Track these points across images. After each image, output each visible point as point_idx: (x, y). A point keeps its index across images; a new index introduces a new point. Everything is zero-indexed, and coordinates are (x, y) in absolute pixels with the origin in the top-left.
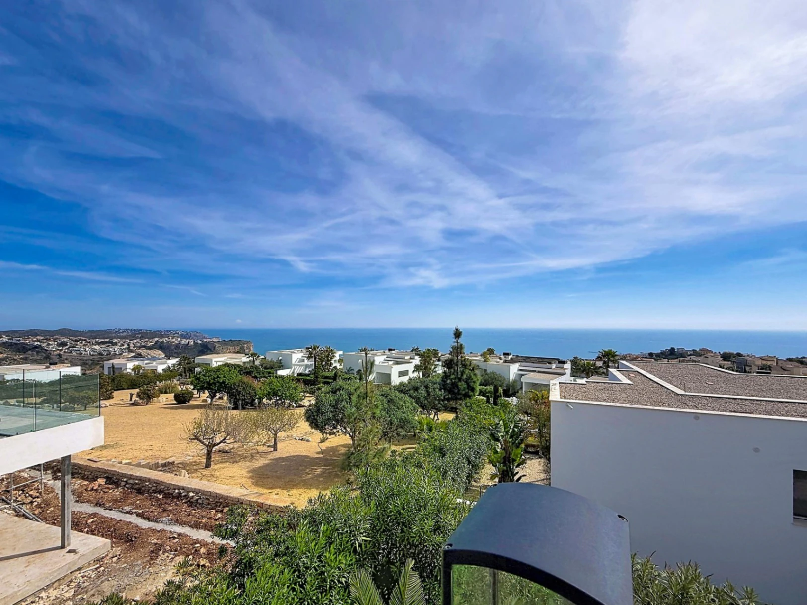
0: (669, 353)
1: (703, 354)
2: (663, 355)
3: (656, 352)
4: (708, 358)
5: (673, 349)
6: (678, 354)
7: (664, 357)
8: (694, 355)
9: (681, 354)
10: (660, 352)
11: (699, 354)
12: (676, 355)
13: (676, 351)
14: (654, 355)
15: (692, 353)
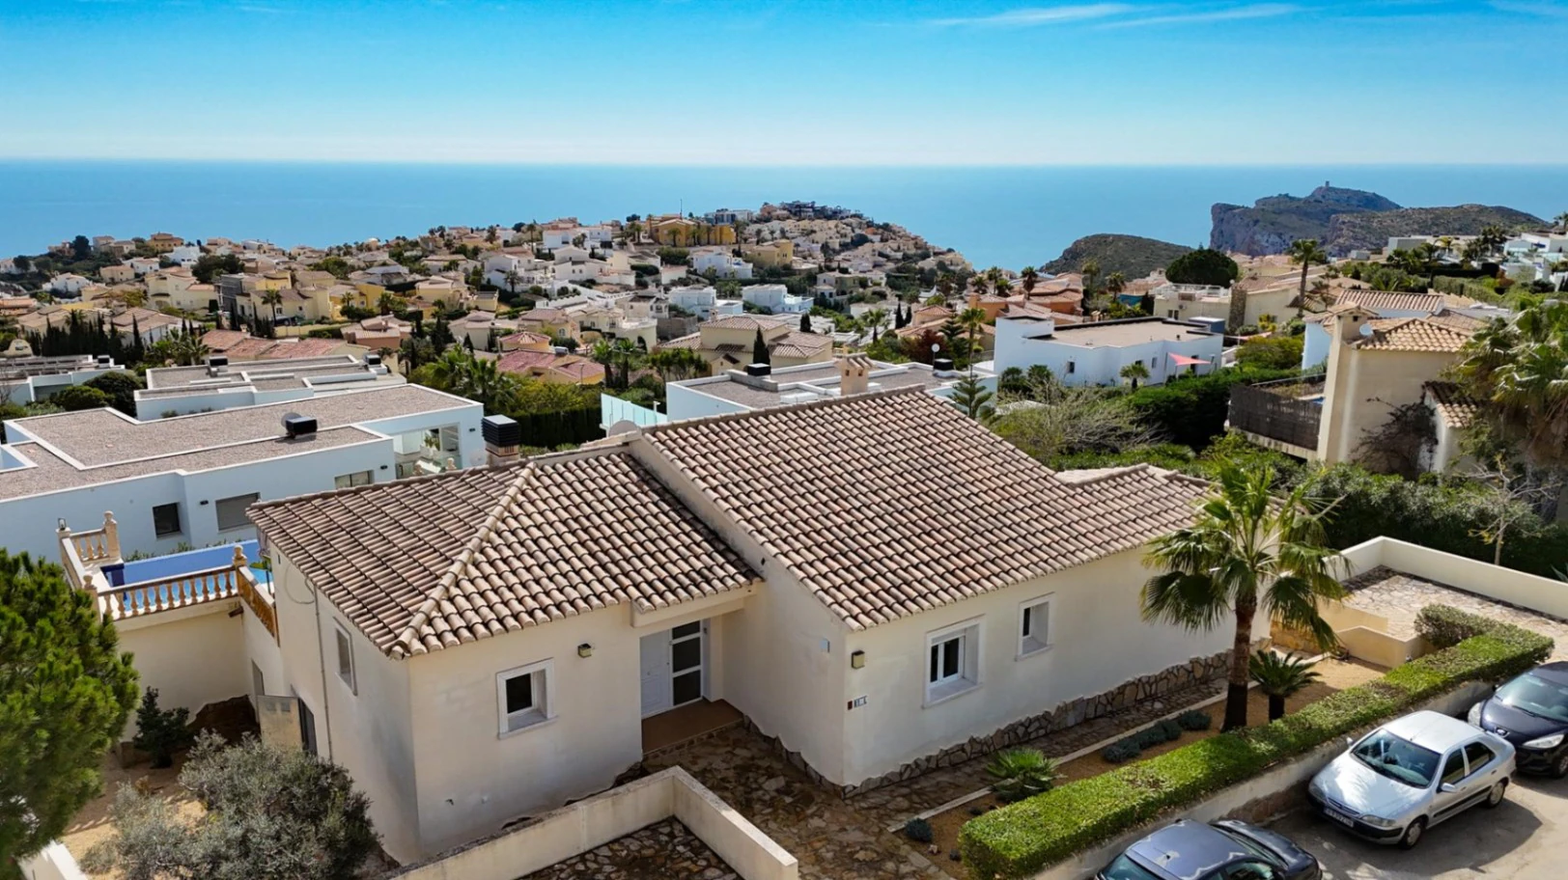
0: (73, 252)
1: (160, 248)
2: (57, 261)
3: (36, 253)
4: (165, 278)
5: (81, 242)
6: (98, 256)
7: (60, 265)
8: (140, 255)
9: (106, 254)
10: (47, 251)
11: (152, 250)
12: (92, 258)
13: (91, 243)
14: (31, 262)
15: (133, 247)
